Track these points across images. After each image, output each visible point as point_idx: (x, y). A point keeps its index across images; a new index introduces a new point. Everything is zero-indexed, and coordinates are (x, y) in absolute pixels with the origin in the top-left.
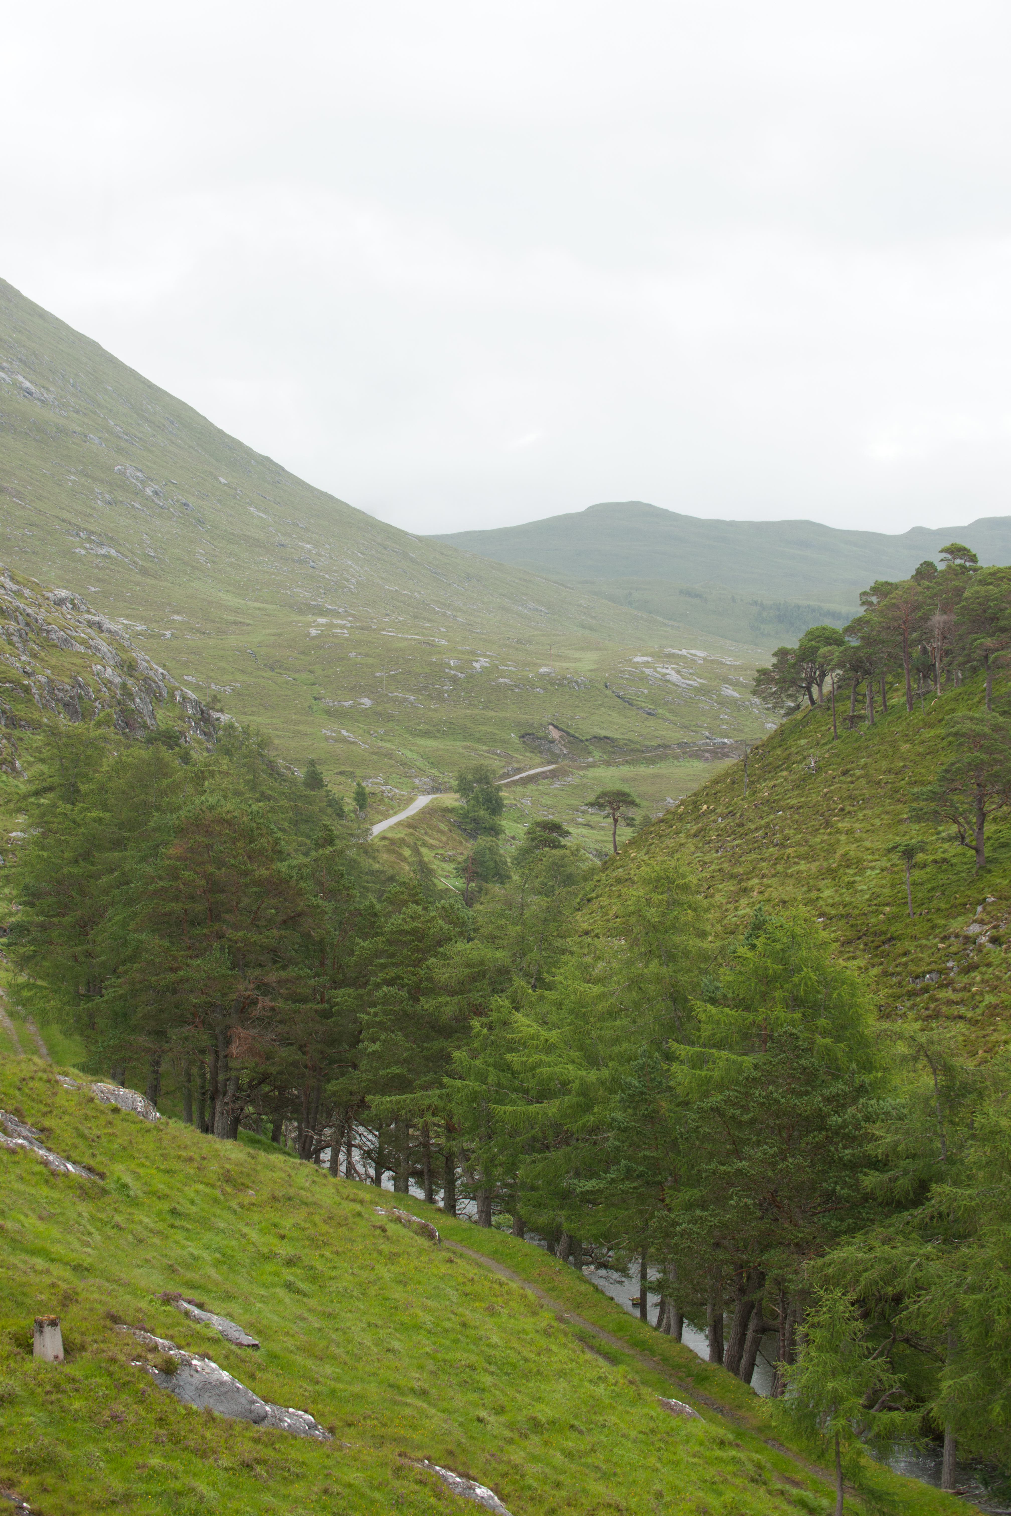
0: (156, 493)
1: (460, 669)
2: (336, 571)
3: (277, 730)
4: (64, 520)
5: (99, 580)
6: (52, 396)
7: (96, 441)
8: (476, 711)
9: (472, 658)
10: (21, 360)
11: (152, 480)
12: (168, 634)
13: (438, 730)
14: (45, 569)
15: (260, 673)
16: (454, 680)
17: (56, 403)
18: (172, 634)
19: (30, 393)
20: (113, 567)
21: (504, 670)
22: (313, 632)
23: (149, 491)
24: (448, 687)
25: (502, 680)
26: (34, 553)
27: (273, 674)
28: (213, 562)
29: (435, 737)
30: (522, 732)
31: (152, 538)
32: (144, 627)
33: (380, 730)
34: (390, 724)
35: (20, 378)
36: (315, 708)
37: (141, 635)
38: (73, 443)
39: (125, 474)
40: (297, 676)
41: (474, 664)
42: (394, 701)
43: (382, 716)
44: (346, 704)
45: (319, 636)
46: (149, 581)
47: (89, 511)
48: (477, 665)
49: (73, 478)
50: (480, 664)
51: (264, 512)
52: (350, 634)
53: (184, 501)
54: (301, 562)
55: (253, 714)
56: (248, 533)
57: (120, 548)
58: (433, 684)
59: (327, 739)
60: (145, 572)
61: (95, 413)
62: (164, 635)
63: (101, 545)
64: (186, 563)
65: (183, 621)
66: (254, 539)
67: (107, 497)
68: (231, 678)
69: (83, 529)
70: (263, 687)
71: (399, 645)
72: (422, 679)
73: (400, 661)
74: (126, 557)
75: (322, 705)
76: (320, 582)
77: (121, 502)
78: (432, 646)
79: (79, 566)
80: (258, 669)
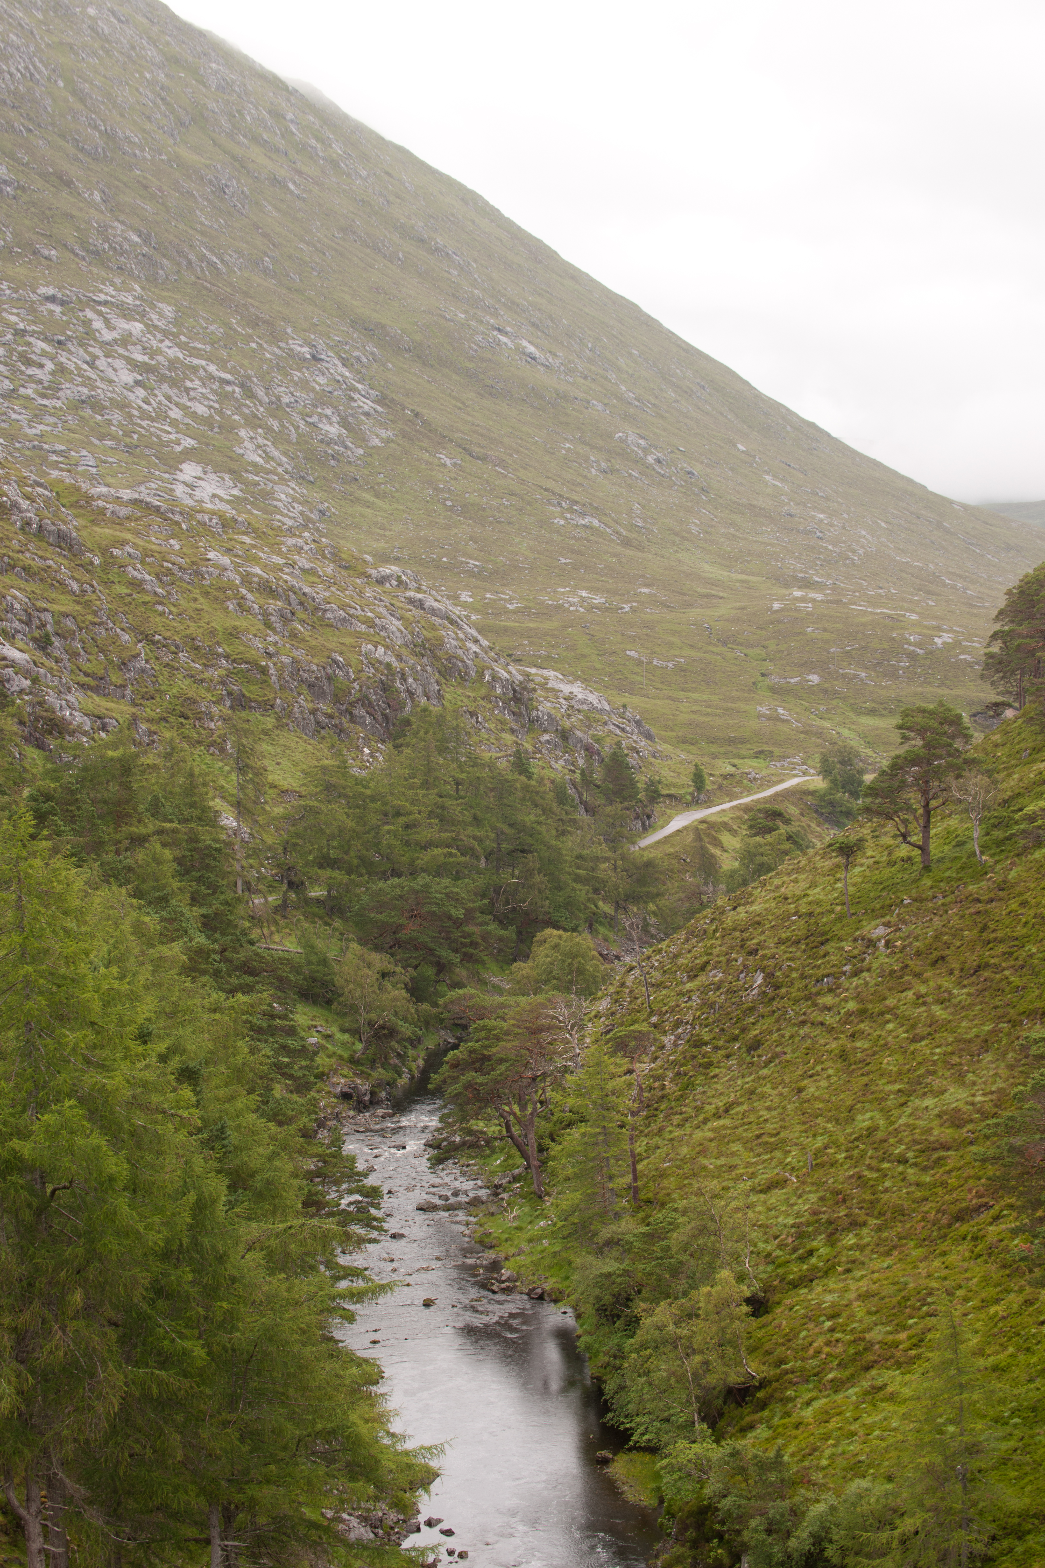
0: (658, 461)
1: (919, 645)
2: (844, 542)
3: (709, 707)
4: (546, 490)
5: (573, 551)
6: (557, 362)
7: (599, 408)
8: (931, 689)
9: (935, 633)
10: (533, 324)
11: (656, 448)
12: (627, 607)
13: (884, 708)
14: (517, 540)
16: (912, 656)
17: (562, 368)
18: (631, 608)
19: (534, 359)
20: (592, 538)
21: (966, 647)
22: (776, 606)
23: (650, 459)
24: (905, 664)
25: (962, 657)
26: (509, 523)
27: (723, 649)
28: (707, 532)
29: (881, 715)
30: (974, 711)
31: (643, 507)
32: (603, 600)
33: (821, 708)
34: (835, 702)
35: (525, 343)
36: (760, 685)
37: (597, 608)
38: (574, 410)
39: (626, 441)
40: (748, 651)
41: (936, 640)
42: (844, 678)
43: (828, 694)
44: (792, 681)
45: (781, 610)
46: (629, 552)
47: (579, 479)
48: (938, 641)
49: (568, 445)
50: (942, 639)
51: (783, 480)
52: (814, 608)
53: (689, 469)
54: (806, 532)
55: (693, 690)
56: (755, 503)
57: (604, 518)
58: (888, 661)
59: (759, 716)
60: (627, 543)
61: (606, 379)
62: (622, 608)
63: (583, 515)
64: (677, 534)
65: (650, 594)
66: (761, 509)
67: (603, 465)
68: (677, 653)
69: (567, 499)
70: (710, 663)
71: (863, 620)
72: (878, 656)
73: (860, 636)
74: (610, 527)
75: (768, 681)
76: (821, 553)
77: (618, 470)
78: (897, 620)
79: (556, 537)
80: (710, 644)
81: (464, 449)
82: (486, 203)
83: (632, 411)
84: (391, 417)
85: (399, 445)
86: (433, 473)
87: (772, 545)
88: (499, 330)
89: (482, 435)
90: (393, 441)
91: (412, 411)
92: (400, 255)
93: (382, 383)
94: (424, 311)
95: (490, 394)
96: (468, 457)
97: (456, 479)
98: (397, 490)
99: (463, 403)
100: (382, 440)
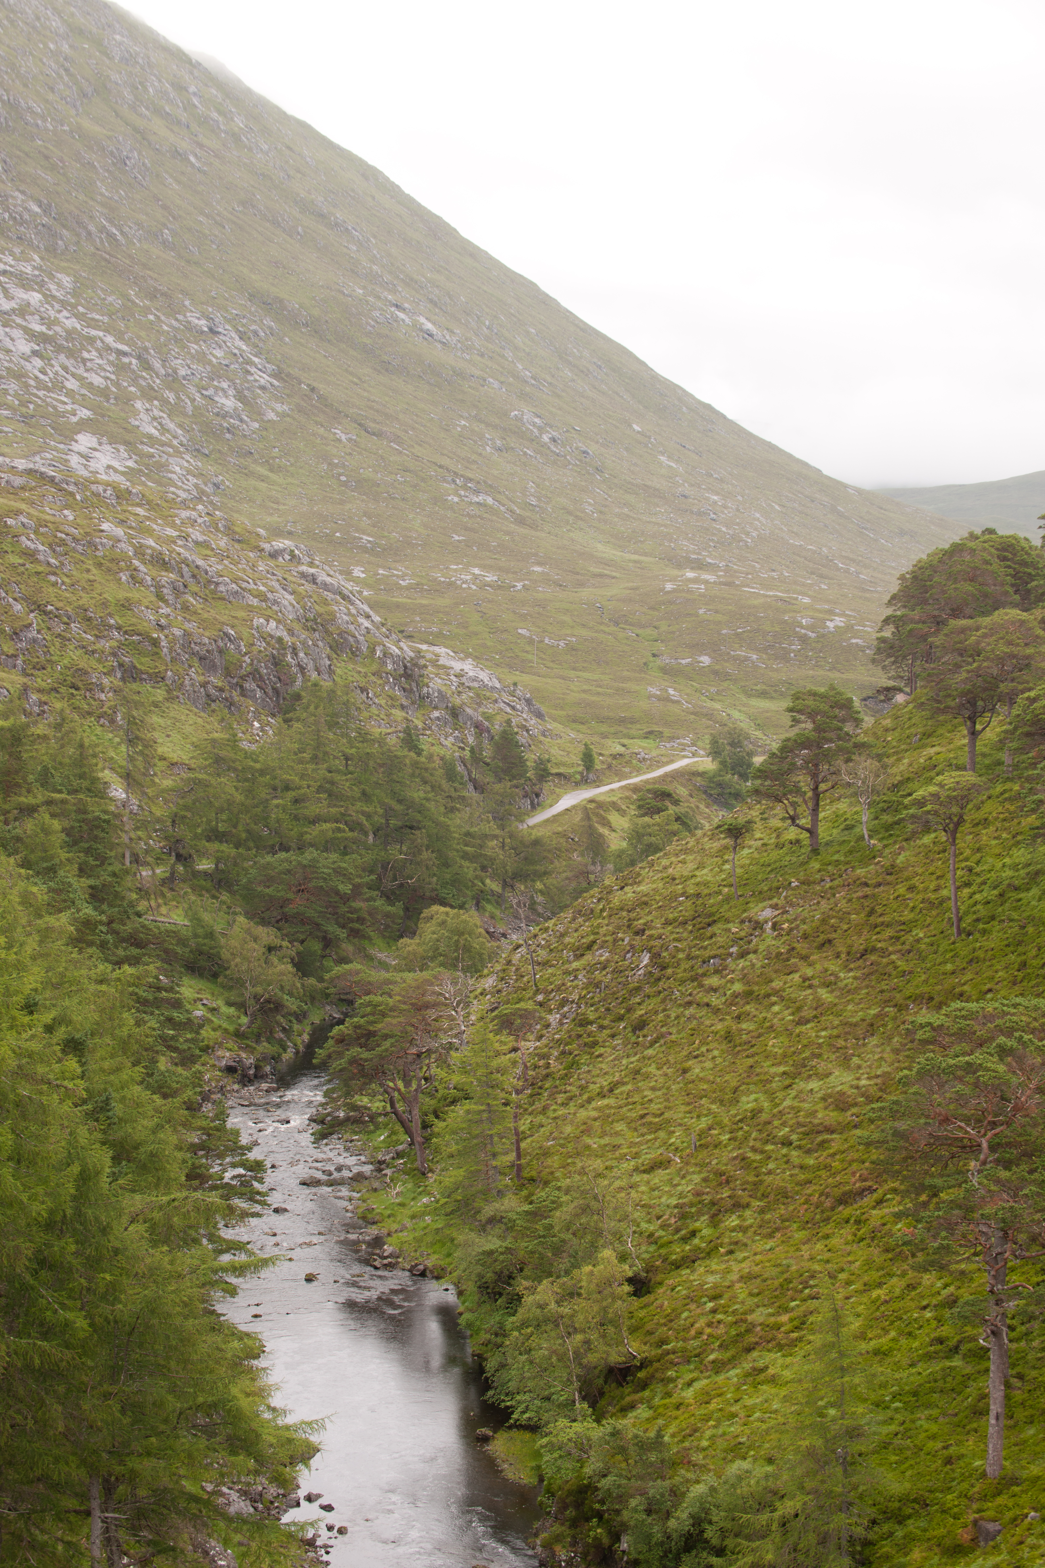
0: (554, 440)
1: (811, 628)
2: (738, 524)
3: (600, 687)
4: (441, 467)
5: (466, 529)
6: (454, 339)
7: (495, 386)
8: (821, 672)
9: (827, 617)
10: (431, 301)
11: (551, 427)
12: (519, 586)
13: (775, 691)
14: (411, 516)
16: (804, 639)
17: (459, 345)
18: (523, 586)
19: (431, 335)
20: (485, 515)
21: (858, 631)
22: (669, 586)
23: (546, 438)
24: (796, 647)
25: (854, 641)
26: (403, 499)
27: (615, 629)
28: (601, 512)
29: (772, 698)
30: (864, 695)
31: (538, 486)
32: (495, 578)
33: (712, 689)
34: (726, 684)
35: (422, 320)
36: (651, 665)
37: (489, 586)
38: (470, 387)
39: (521, 420)
40: (639, 631)
41: (828, 623)
42: (735, 660)
43: (717, 674)
44: (683, 662)
45: (674, 591)
46: (522, 530)
47: (474, 457)
48: (830, 624)
49: (463, 423)
50: (835, 623)
51: (678, 461)
52: (706, 589)
53: (584, 448)
54: (700, 514)
55: (584, 669)
56: (649, 483)
57: (498, 496)
58: (780, 643)
59: (650, 696)
60: (520, 521)
61: (503, 357)
62: (514, 586)
63: (477, 492)
64: (570, 513)
65: (543, 573)
66: (655, 489)
67: (498, 443)
68: (569, 632)
69: (462, 476)
70: (602, 643)
71: (756, 602)
72: (769, 638)
73: (752, 618)
74: (504, 505)
75: (659, 662)
76: (714, 534)
77: (513, 448)
78: (790, 603)
79: (449, 514)
80: (601, 623)
81: (360, 424)
82: (387, 179)
83: (528, 389)
84: (287, 391)
85: (294, 419)
86: (329, 448)
87: (665, 526)
88: (397, 306)
89: (377, 411)
90: (288, 415)
91: (308, 385)
92: (300, 229)
93: (279, 357)
94: (322, 286)
95: (387, 370)
96: (363, 433)
97: (350, 454)
98: (292, 465)
99: (360, 379)
100: (277, 414)
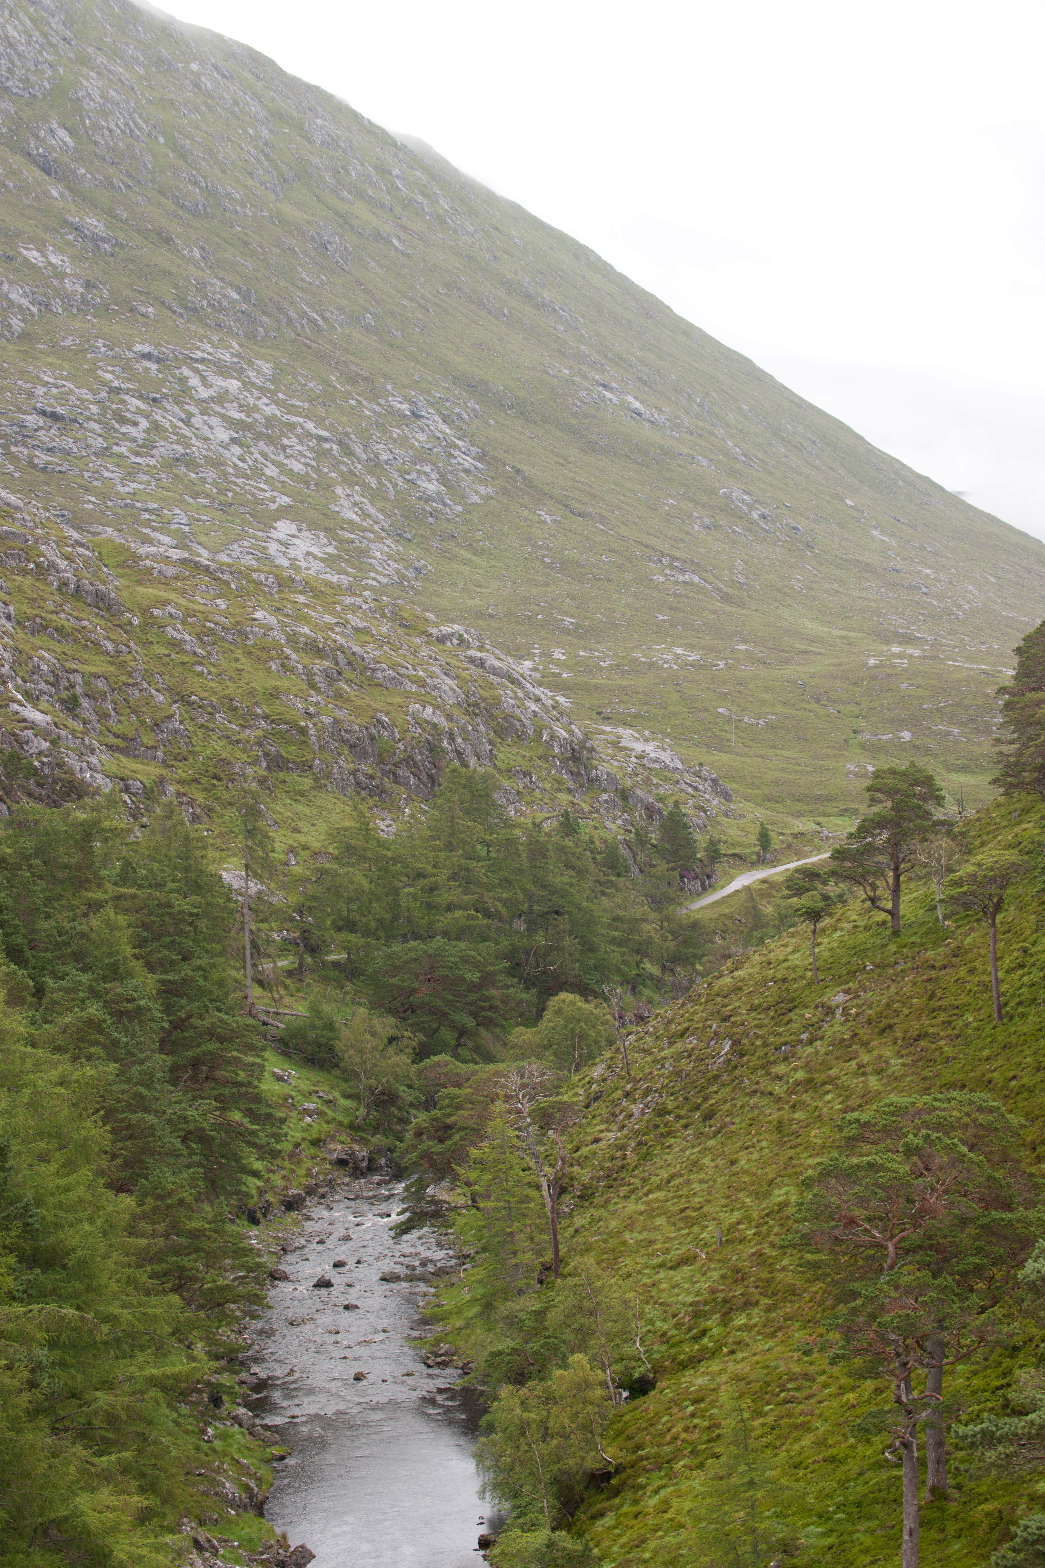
0: (763, 517)
2: (950, 597)
3: (798, 764)
4: (647, 546)
5: (672, 608)
6: (663, 417)
7: (704, 464)
10: (640, 380)
11: (761, 504)
12: (722, 664)
13: (976, 765)
14: (615, 597)
15: (803, 705)
17: (668, 424)
18: (726, 665)
19: (639, 414)
20: (691, 594)
22: (872, 662)
23: (755, 515)
26: (608, 580)
27: (816, 706)
28: (810, 588)
29: (973, 772)
31: (746, 563)
32: (697, 657)
34: (926, 759)
35: (630, 399)
36: (851, 741)
37: (691, 665)
38: (678, 465)
39: (730, 497)
40: (840, 708)
42: (936, 735)
43: (917, 750)
44: (884, 737)
45: (877, 666)
46: (728, 608)
47: (681, 536)
49: (671, 501)
51: (891, 535)
52: (909, 664)
53: (795, 525)
54: (911, 588)
55: (784, 747)
56: (860, 558)
57: (705, 575)
58: (982, 717)
59: (848, 773)
60: (727, 599)
61: (713, 434)
62: (717, 665)
63: (683, 571)
64: (778, 590)
65: (747, 650)
66: (867, 564)
67: (707, 521)
68: (768, 710)
69: (668, 555)
70: (802, 720)
71: (959, 676)
72: (971, 712)
73: (955, 692)
74: (710, 584)
75: (859, 738)
76: (924, 608)
77: (721, 526)
78: (993, 676)
79: (655, 594)
80: (803, 701)
81: (565, 506)
82: (599, 258)
83: (738, 466)
84: (491, 474)
85: (498, 501)
86: (533, 530)
87: (875, 601)
88: (604, 386)
89: (583, 492)
90: (492, 498)
91: (513, 467)
92: (506, 311)
93: (483, 439)
94: (528, 367)
95: (594, 450)
96: (568, 513)
97: (555, 536)
98: (496, 548)
99: (566, 460)
100: (481, 497)
